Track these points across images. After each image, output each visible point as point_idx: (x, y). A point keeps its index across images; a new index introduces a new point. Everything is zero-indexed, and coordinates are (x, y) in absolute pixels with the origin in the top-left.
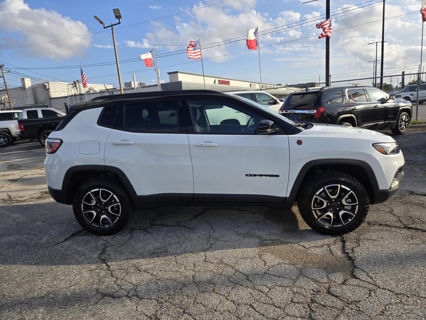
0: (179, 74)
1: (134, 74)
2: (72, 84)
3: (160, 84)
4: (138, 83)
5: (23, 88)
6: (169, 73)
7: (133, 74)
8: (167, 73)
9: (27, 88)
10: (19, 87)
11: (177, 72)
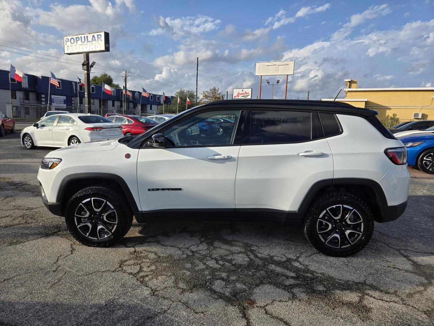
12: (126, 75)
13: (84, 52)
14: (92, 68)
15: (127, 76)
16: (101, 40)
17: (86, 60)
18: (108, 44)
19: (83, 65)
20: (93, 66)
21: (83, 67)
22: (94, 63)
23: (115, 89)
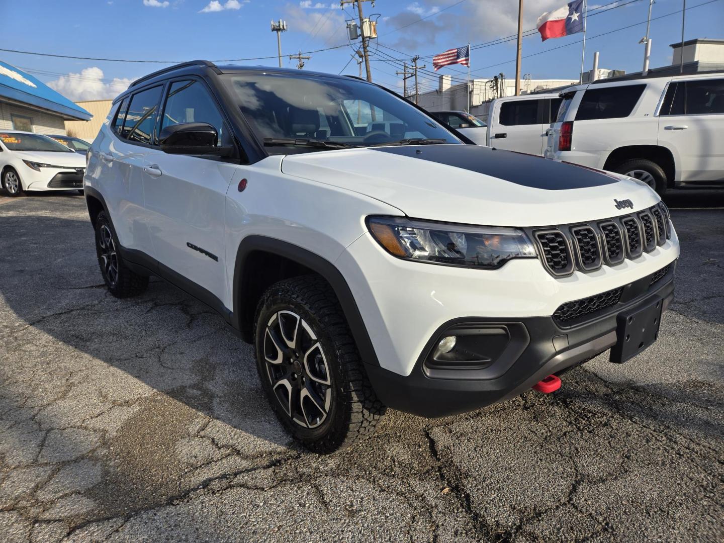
0: (698, 46)
1: (598, 54)
2: (492, 81)
3: (647, 70)
4: (609, 71)
5: (439, 92)
6: (675, 46)
7: (595, 54)
8: (670, 46)
9: (445, 91)
10: (434, 90)
11: (695, 42)
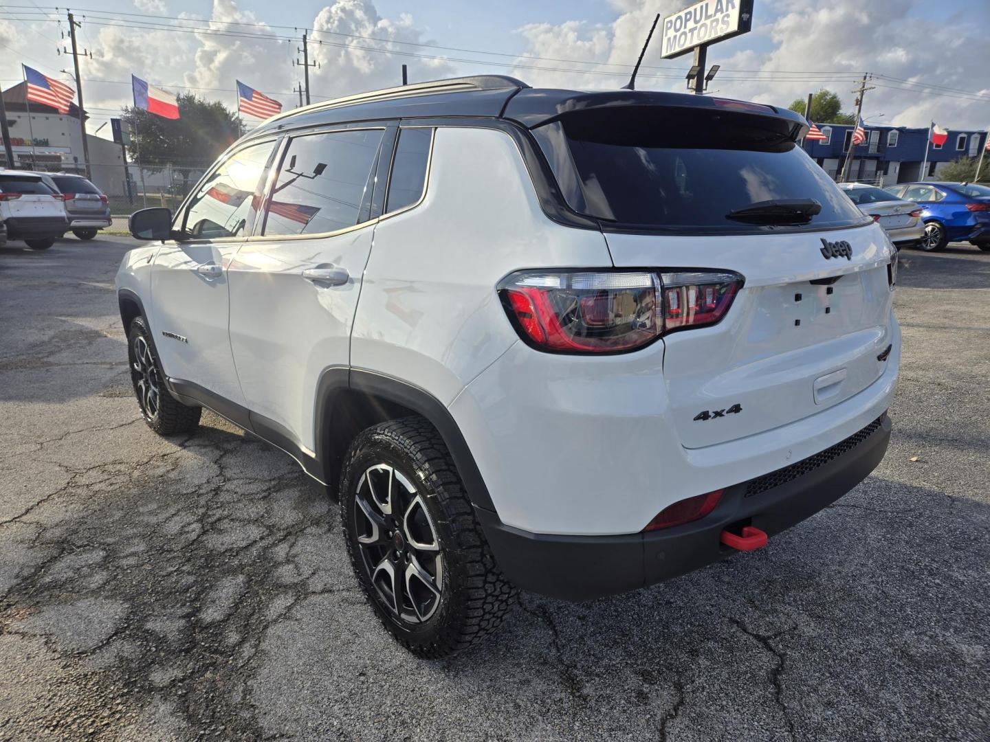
12: (864, 87)
13: (696, 46)
14: (709, 82)
15: (866, 87)
16: (733, 7)
17: (697, 64)
18: (750, 11)
19: (689, 77)
20: (713, 76)
21: (688, 83)
22: (715, 69)
23: (830, 126)
